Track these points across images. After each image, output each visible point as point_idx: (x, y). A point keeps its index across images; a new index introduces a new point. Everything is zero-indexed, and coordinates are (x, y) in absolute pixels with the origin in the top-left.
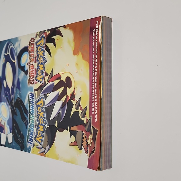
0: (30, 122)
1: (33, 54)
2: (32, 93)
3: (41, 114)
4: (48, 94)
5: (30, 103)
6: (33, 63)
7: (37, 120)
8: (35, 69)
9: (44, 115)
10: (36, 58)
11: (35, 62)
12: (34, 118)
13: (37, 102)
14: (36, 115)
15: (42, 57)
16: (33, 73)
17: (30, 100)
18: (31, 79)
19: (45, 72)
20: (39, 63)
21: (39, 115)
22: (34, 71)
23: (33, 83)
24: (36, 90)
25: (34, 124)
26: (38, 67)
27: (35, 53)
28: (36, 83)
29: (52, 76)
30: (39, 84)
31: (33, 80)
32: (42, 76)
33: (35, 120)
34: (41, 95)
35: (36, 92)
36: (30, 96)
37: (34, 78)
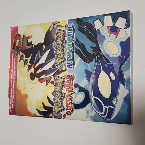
0: (73, 44)
1: (67, 100)
2: (69, 68)
3: (59, 52)
4: (52, 67)
5: (73, 59)
6: (67, 93)
7: (64, 47)
8: (65, 88)
9: (57, 52)
10: (64, 97)
11: (65, 94)
12: (68, 47)
13: (65, 61)
14: (66, 50)
16: (67, 84)
17: (72, 62)
18: (69, 80)
19: (53, 84)
20: (61, 92)
21: (61, 51)
22: (66, 86)
23: (67, 76)
24: (65, 70)
25: (67, 43)
26: (62, 89)
27: (65, 101)
28: (65, 76)
29: (47, 81)
30: (61, 75)
31: (67, 79)
32: (57, 81)
33: (66, 47)
34: (59, 67)
36: (73, 65)
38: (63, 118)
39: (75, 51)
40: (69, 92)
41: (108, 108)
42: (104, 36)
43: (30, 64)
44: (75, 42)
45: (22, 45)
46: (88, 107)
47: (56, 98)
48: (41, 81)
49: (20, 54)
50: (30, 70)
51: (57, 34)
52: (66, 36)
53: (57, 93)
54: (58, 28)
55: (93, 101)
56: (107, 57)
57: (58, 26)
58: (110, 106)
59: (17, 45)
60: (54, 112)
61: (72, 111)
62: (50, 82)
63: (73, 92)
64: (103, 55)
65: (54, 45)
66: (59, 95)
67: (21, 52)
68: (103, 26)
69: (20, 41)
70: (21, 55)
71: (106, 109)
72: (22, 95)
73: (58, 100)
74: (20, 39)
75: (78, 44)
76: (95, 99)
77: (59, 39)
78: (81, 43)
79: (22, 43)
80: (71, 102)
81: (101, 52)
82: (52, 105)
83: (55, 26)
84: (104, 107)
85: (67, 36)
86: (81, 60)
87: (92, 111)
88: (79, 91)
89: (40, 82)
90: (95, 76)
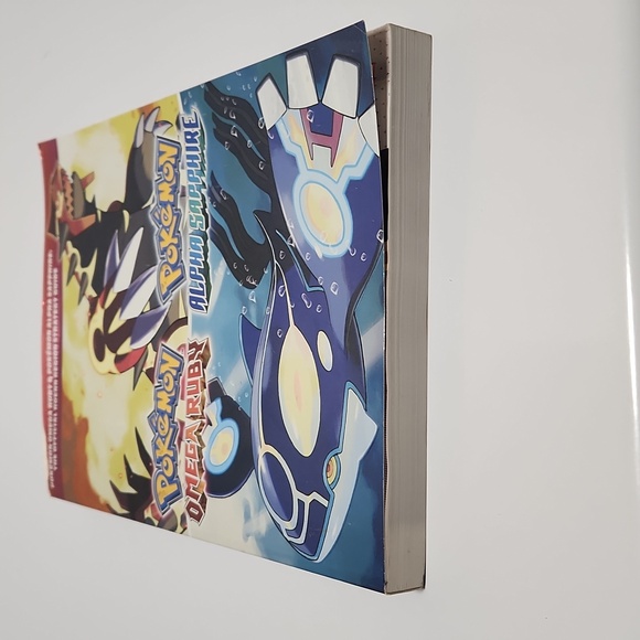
0: (204, 200)
1: (187, 455)
2: (198, 312)
3: (168, 239)
4: (148, 308)
5: (206, 271)
6: (189, 423)
7: (179, 217)
8: (182, 398)
9: (161, 239)
10: (180, 439)
11: (182, 424)
12: (191, 218)
13: (181, 278)
14: (185, 230)
15: (162, 437)
16: (190, 383)
17: (204, 282)
18: (197, 364)
19: (153, 382)
20: (171, 416)
21: (174, 236)
22: (186, 393)
23: (191, 346)
24: (184, 321)
25: (188, 198)
26: (173, 402)
27: (181, 457)
28: (184, 345)
29: (135, 366)
30: (174, 342)
31: (191, 358)
32: (164, 368)
33: (186, 214)
34: (168, 303)
35: (182, 315)
36: (204, 298)
37: (187, 364)
38: (180, 529)
39: (211, 231)
40: (194, 418)
41: (307, 500)
42: (293, 159)
43: (95, 295)
44: (210, 194)
45: (73, 213)
46: (249, 490)
47: (159, 439)
48: (123, 363)
49: (67, 253)
50: (95, 317)
51: (158, 162)
52: (183, 168)
53: (160, 419)
54: (159, 132)
55: (262, 464)
56: (306, 258)
57: (157, 125)
58: (315, 496)
59: (59, 214)
60: (154, 501)
61: (203, 501)
62: (144, 370)
63: (205, 421)
64: (295, 249)
65: (152, 207)
66: (166, 431)
67: (69, 244)
68: (287, 107)
69: (66, 199)
70: (70, 255)
71: (301, 504)
72: (76, 421)
73: (164, 450)
74: (64, 191)
75: (219, 199)
76: (268, 455)
77: (165, 180)
78: (228, 195)
79: (73, 204)
80: (200, 464)
81: (287, 235)
82: (150, 470)
83: (149, 127)
84: (297, 495)
85: (186, 165)
86: (229, 273)
87: (258, 510)
88: (224, 416)
89: (118, 368)
90: (269, 349)
